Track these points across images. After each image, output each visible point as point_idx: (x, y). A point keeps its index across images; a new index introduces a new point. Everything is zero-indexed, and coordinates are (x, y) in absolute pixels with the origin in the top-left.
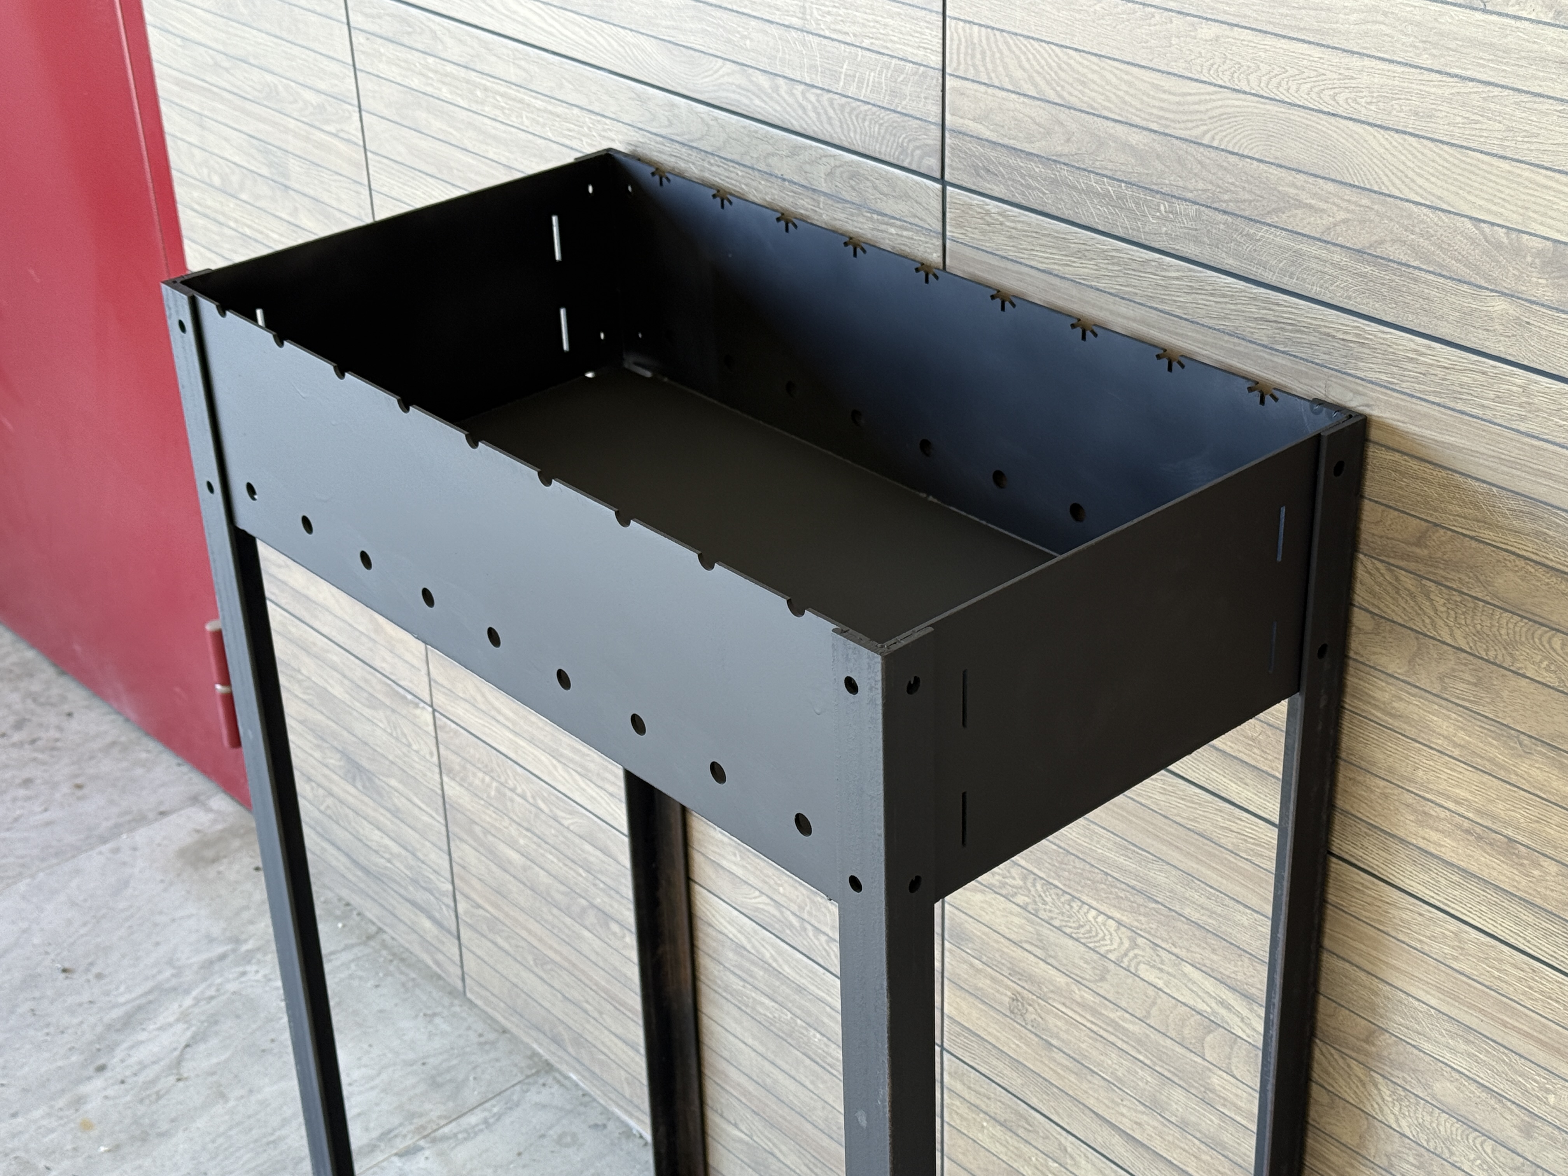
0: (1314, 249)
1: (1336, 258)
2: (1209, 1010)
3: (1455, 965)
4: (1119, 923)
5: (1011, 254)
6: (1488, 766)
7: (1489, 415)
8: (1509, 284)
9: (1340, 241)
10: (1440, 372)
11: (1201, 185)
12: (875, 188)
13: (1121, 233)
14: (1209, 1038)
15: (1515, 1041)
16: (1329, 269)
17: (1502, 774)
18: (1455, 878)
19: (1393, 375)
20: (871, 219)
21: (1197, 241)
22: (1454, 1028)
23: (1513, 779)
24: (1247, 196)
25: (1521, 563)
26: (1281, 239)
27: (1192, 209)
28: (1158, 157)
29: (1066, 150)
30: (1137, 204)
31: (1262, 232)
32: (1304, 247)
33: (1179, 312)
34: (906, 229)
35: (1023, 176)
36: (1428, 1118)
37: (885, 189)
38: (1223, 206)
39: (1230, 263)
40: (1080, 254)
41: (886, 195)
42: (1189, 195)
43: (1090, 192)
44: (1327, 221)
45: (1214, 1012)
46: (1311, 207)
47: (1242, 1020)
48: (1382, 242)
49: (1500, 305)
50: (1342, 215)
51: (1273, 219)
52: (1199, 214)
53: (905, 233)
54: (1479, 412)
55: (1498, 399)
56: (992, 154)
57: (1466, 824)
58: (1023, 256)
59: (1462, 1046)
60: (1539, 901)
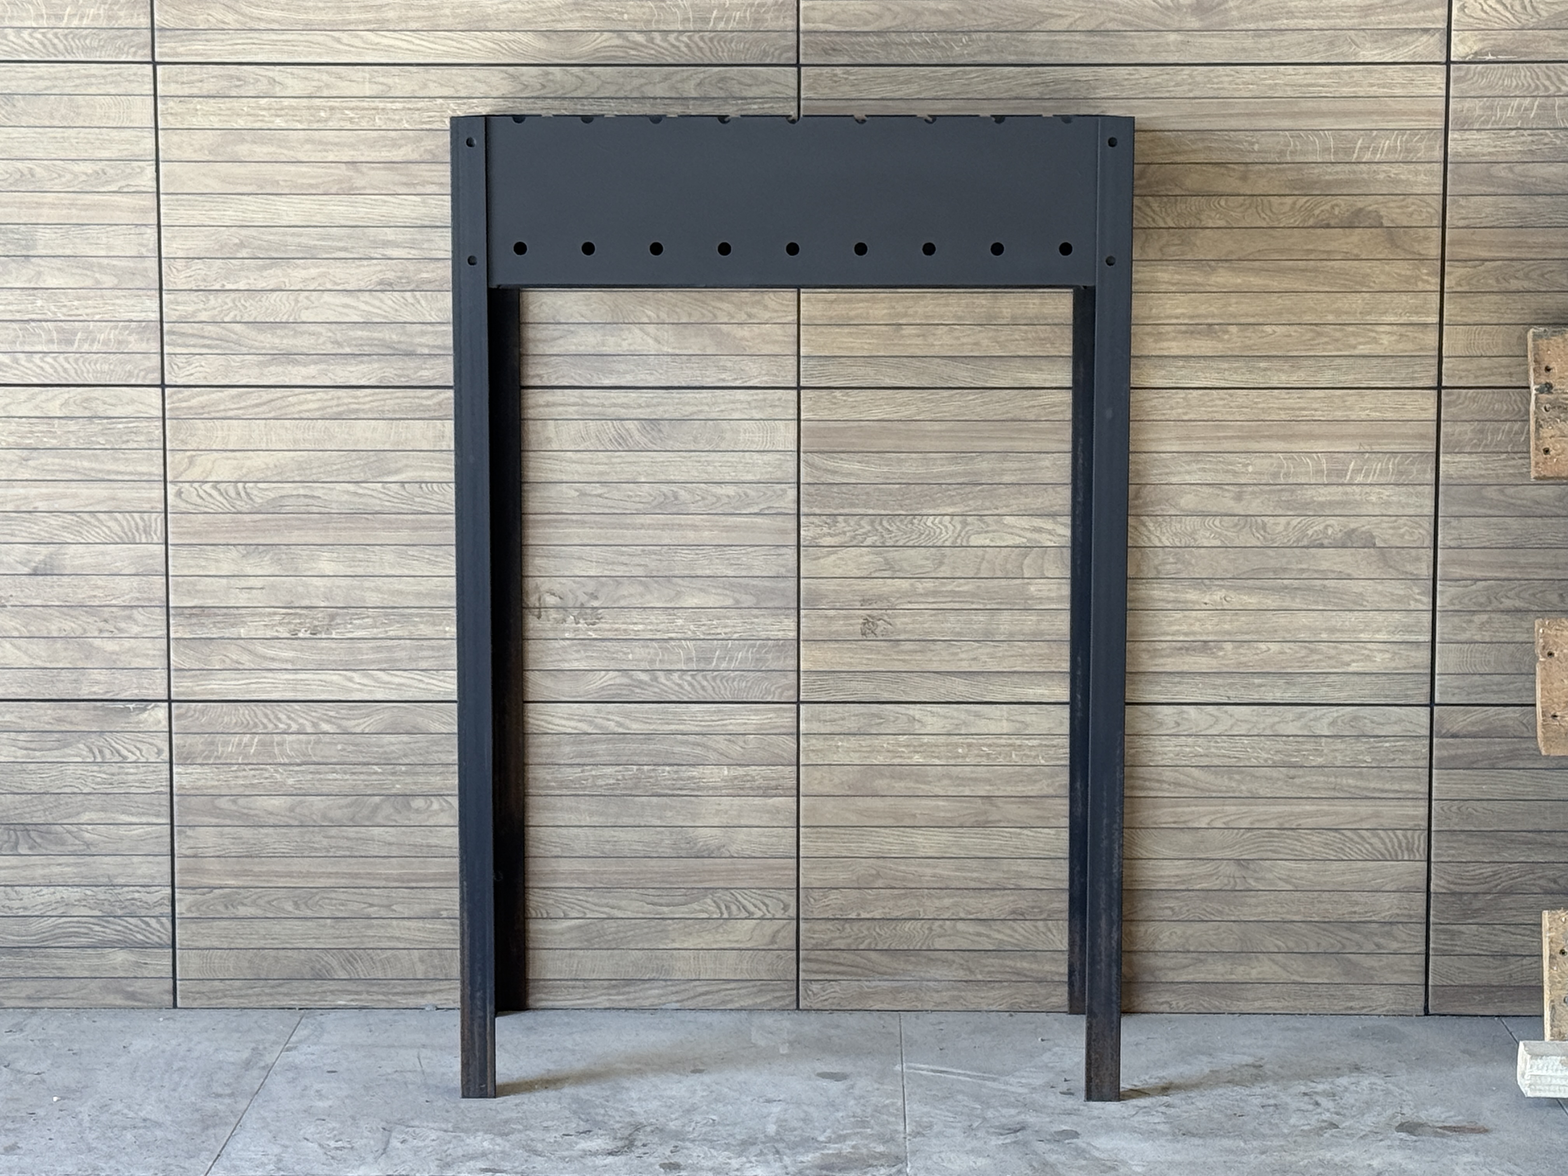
0: (1063, 37)
1: (1078, 38)
2: (1025, 540)
3: (1186, 418)
4: (952, 515)
5: (855, 95)
6: (1193, 288)
7: (1173, 94)
8: (1176, 26)
9: (1079, 28)
10: (1142, 81)
11: (989, 21)
12: (740, 83)
13: (935, 61)
14: (1026, 562)
15: (1227, 445)
16: (1074, 45)
17: (1202, 289)
18: (1181, 363)
19: (1116, 90)
20: (737, 105)
21: (989, 52)
22: (1187, 458)
23: (1208, 289)
24: (1019, 20)
25: (1198, 167)
26: (1043, 37)
27: (984, 36)
28: (959, 12)
29: (894, 23)
30: (946, 42)
31: (1031, 36)
32: (1057, 38)
33: (978, 96)
34: (766, 103)
35: (862, 47)
36: (1179, 526)
37: (749, 82)
38: (1004, 29)
39: (1012, 59)
40: (908, 82)
41: (750, 85)
42: (981, 29)
43: (912, 44)
44: (1071, 20)
45: (1029, 540)
46: (1060, 16)
47: (1050, 534)
48: (1103, 23)
49: (1172, 37)
50: (1078, 15)
51: (1038, 28)
52: (988, 38)
53: (766, 106)
54: (1167, 95)
55: (1177, 85)
56: (837, 39)
57: (1183, 328)
58: (864, 95)
59: (1195, 466)
60: (1230, 353)
